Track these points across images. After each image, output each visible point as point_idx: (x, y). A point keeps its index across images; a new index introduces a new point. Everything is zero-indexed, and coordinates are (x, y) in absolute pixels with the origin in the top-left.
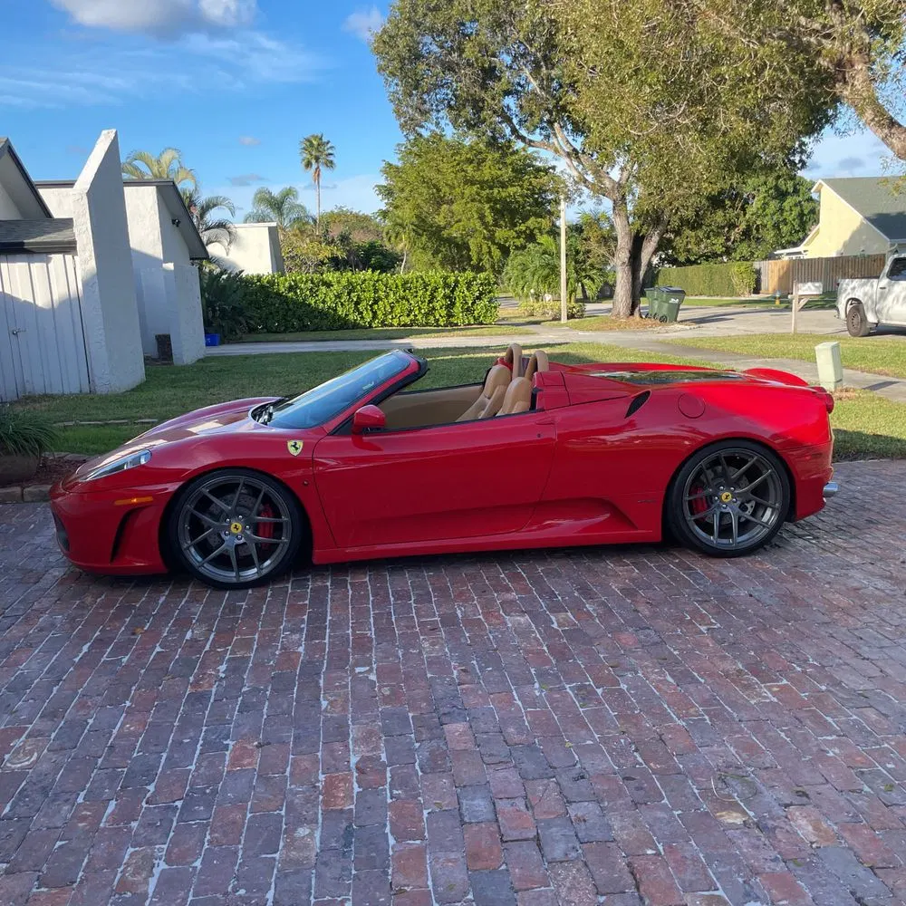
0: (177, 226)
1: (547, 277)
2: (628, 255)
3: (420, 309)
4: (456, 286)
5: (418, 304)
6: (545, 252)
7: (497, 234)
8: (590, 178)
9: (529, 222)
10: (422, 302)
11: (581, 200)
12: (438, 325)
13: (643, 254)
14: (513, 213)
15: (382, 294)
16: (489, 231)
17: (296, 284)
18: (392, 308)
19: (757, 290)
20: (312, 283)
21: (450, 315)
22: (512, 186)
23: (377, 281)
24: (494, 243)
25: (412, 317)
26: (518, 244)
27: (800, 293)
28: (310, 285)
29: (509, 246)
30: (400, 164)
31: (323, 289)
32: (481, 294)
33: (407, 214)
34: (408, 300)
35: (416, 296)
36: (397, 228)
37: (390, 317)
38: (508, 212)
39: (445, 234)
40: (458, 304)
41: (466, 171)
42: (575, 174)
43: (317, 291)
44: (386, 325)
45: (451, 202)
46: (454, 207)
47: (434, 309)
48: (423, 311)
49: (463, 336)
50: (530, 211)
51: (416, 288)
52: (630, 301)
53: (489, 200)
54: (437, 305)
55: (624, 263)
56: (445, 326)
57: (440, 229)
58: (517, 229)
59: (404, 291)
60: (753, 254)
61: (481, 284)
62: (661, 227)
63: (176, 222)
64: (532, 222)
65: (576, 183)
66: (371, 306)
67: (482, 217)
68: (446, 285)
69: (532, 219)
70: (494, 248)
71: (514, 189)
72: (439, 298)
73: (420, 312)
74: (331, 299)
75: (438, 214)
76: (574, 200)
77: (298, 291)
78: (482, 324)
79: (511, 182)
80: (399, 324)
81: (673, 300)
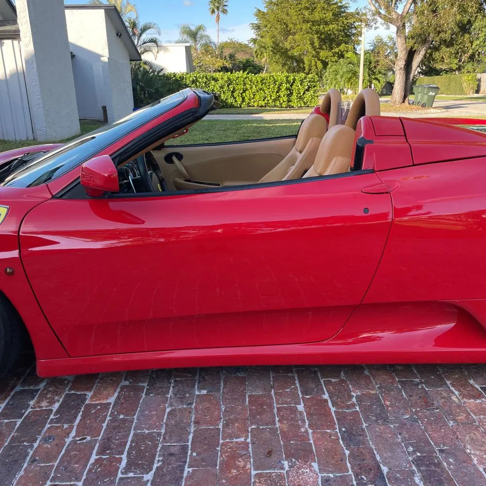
0: (120, 37)
1: (350, 79)
2: (404, 63)
3: (271, 96)
4: (294, 82)
5: (270, 92)
6: (350, 63)
7: (321, 54)
8: (383, 12)
9: (341, 47)
10: (273, 92)
11: (376, 26)
12: (282, 107)
13: (414, 63)
14: (332, 41)
15: (248, 86)
16: (317, 52)
17: (196, 79)
18: (254, 95)
19: (477, 92)
20: (206, 79)
21: (289, 101)
22: (332, 24)
23: (246, 78)
24: (319, 59)
25: (266, 101)
26: (334, 60)
28: (205, 80)
29: (328, 61)
30: (265, 10)
31: (213, 82)
32: (309, 88)
33: (268, 41)
34: (264, 91)
35: (269, 88)
36: (262, 49)
37: (253, 101)
38: (328, 41)
39: (290, 53)
40: (294, 94)
41: (304, 15)
42: (373, 8)
43: (209, 84)
44: (250, 106)
45: (295, 34)
46: (297, 37)
47: (279, 96)
48: (273, 98)
49: (296, 113)
50: (342, 40)
51: (269, 83)
52: (403, 93)
53: (317, 33)
54: (282, 94)
55: (401, 68)
56: (286, 107)
57: (287, 50)
58: (333, 51)
59: (262, 85)
60: (475, 70)
61: (309, 81)
62: (427, 45)
63: (119, 35)
64: (342, 47)
65: (374, 15)
66: (241, 94)
67: (312, 44)
68: (288, 82)
69: (343, 45)
70: (319, 63)
71: (333, 26)
72: (283, 90)
73: (271, 98)
74: (217, 89)
75: (286, 42)
76: (371, 26)
77: (198, 83)
78: (309, 107)
79: (331, 22)
80: (258, 106)
81: (431, 93)
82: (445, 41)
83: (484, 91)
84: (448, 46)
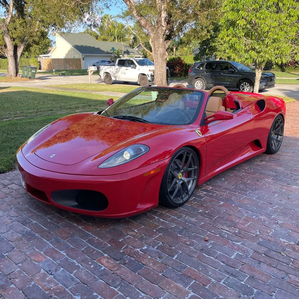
2: (13, 53)
13: (18, 53)
19: (40, 69)
27: (91, 70)
52: (15, 71)
55: (11, 56)
62: (24, 43)
81: (33, 71)
82: (35, 41)
83: (44, 68)
84: (37, 45)
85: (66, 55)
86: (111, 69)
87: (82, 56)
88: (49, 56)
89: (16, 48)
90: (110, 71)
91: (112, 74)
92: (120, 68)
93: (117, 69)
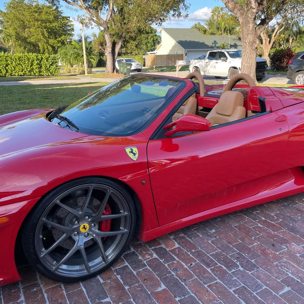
2: (111, 49)
3: (27, 69)
4: (41, 60)
5: (26, 66)
6: (74, 48)
7: (50, 41)
8: (95, 19)
9: (62, 37)
10: (28, 66)
11: (92, 27)
12: (35, 76)
13: (116, 50)
14: (55, 34)
15: (9, 62)
16: (46, 40)
18: (15, 68)
19: (145, 65)
21: (40, 72)
22: (54, 23)
23: (7, 57)
24: (49, 45)
25: (24, 72)
26: (59, 45)
27: (179, 64)
29: (55, 46)
30: (5, 11)
32: (52, 63)
33: (11, 31)
34: (21, 65)
35: (25, 64)
36: (8, 37)
37: (14, 72)
38: (53, 33)
39: (28, 40)
40: (43, 67)
41: (35, 16)
42: (89, 16)
44: (12, 75)
45: (29, 28)
46: (31, 30)
47: (33, 69)
48: (28, 70)
49: (49, 80)
50: (62, 33)
51: (25, 60)
52: (112, 67)
53: (45, 28)
54: (34, 67)
55: (110, 52)
56: (38, 76)
57: (26, 39)
58: (58, 39)
59: (19, 61)
60: (139, 53)
61: (52, 59)
62: (122, 39)
64: (63, 37)
65: (90, 20)
66: (5, 67)
67: (43, 34)
68: (38, 59)
69: (63, 36)
70: (49, 47)
71: (55, 24)
72: (35, 65)
73: (27, 70)
75: (24, 33)
76: (89, 27)
78: (54, 75)
79: (54, 21)
80: (18, 75)
81: (128, 67)
82: (132, 37)
83: (148, 65)
84: (134, 41)
85: (170, 51)
86: (201, 63)
87: (185, 51)
88: (155, 53)
89: (114, 44)
90: (200, 65)
91: (202, 68)
92: (210, 62)
93: (207, 63)
